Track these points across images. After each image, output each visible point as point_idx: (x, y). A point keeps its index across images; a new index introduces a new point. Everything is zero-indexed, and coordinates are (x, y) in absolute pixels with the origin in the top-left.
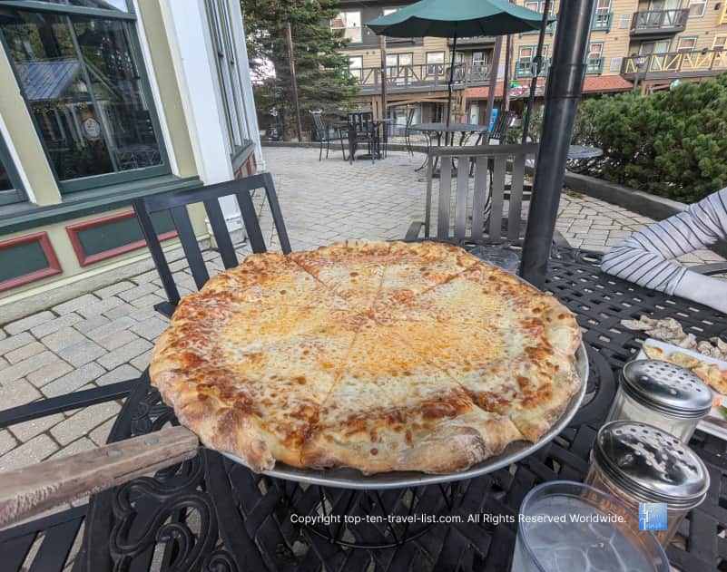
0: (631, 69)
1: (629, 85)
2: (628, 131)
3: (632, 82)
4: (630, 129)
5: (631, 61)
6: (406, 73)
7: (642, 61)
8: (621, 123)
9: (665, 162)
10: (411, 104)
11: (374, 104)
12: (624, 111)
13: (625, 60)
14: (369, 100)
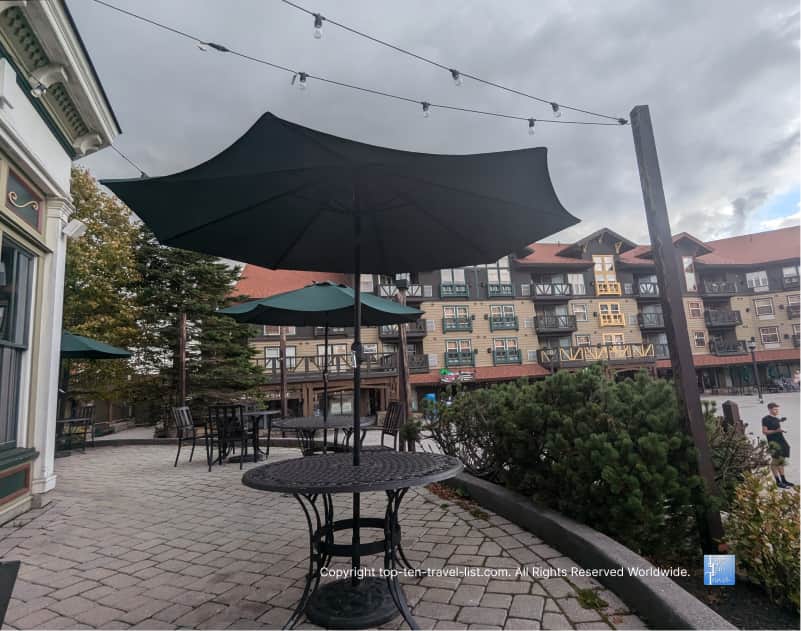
0: (545, 359)
1: (547, 372)
2: (514, 429)
3: (549, 369)
4: (515, 426)
5: (543, 353)
6: (338, 362)
7: (551, 353)
8: (504, 419)
9: (565, 471)
10: (345, 390)
11: (305, 392)
12: (508, 404)
13: (538, 352)
14: (299, 386)
